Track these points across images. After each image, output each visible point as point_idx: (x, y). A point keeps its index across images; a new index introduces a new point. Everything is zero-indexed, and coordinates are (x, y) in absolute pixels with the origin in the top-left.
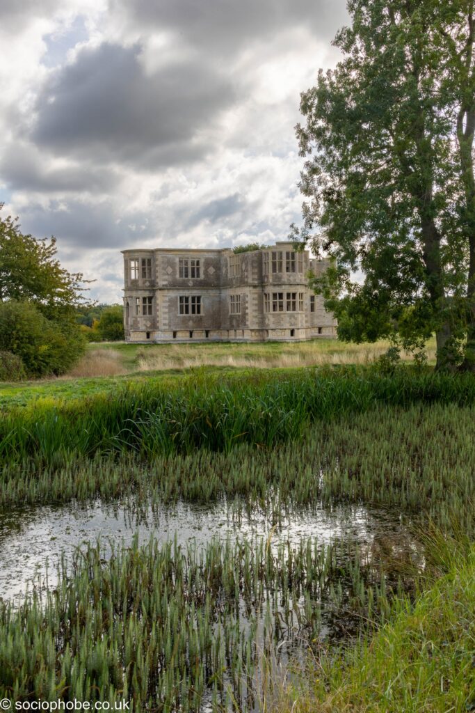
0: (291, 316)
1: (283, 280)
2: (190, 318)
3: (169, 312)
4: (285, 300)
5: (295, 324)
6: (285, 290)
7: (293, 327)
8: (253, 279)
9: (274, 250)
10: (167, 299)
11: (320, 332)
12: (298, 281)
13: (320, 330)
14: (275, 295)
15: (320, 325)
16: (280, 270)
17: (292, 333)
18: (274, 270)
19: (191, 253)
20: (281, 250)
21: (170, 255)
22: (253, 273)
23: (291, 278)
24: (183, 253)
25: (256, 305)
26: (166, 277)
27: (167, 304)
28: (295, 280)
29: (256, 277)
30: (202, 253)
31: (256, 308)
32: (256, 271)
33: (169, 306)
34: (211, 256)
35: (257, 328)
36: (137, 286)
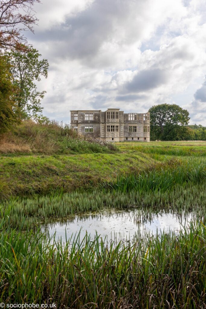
0: (112, 133)
1: (110, 121)
2: (89, 133)
3: (81, 131)
4: (110, 128)
5: (113, 136)
6: (110, 125)
7: (113, 137)
8: (102, 121)
9: (107, 111)
10: (81, 127)
11: (138, 139)
12: (115, 122)
13: (138, 138)
14: (108, 126)
15: (139, 137)
16: (109, 118)
17: (113, 139)
18: (108, 118)
19: (89, 112)
20: (109, 111)
21: (82, 112)
22: (102, 119)
23: (113, 121)
24: (87, 112)
25: (103, 129)
26: (81, 120)
27: (81, 129)
28: (114, 121)
29: (103, 120)
30: (93, 112)
31: (103, 130)
32: (103, 118)
33: (82, 129)
34: (97, 112)
35: (103, 137)
36: (73, 122)
